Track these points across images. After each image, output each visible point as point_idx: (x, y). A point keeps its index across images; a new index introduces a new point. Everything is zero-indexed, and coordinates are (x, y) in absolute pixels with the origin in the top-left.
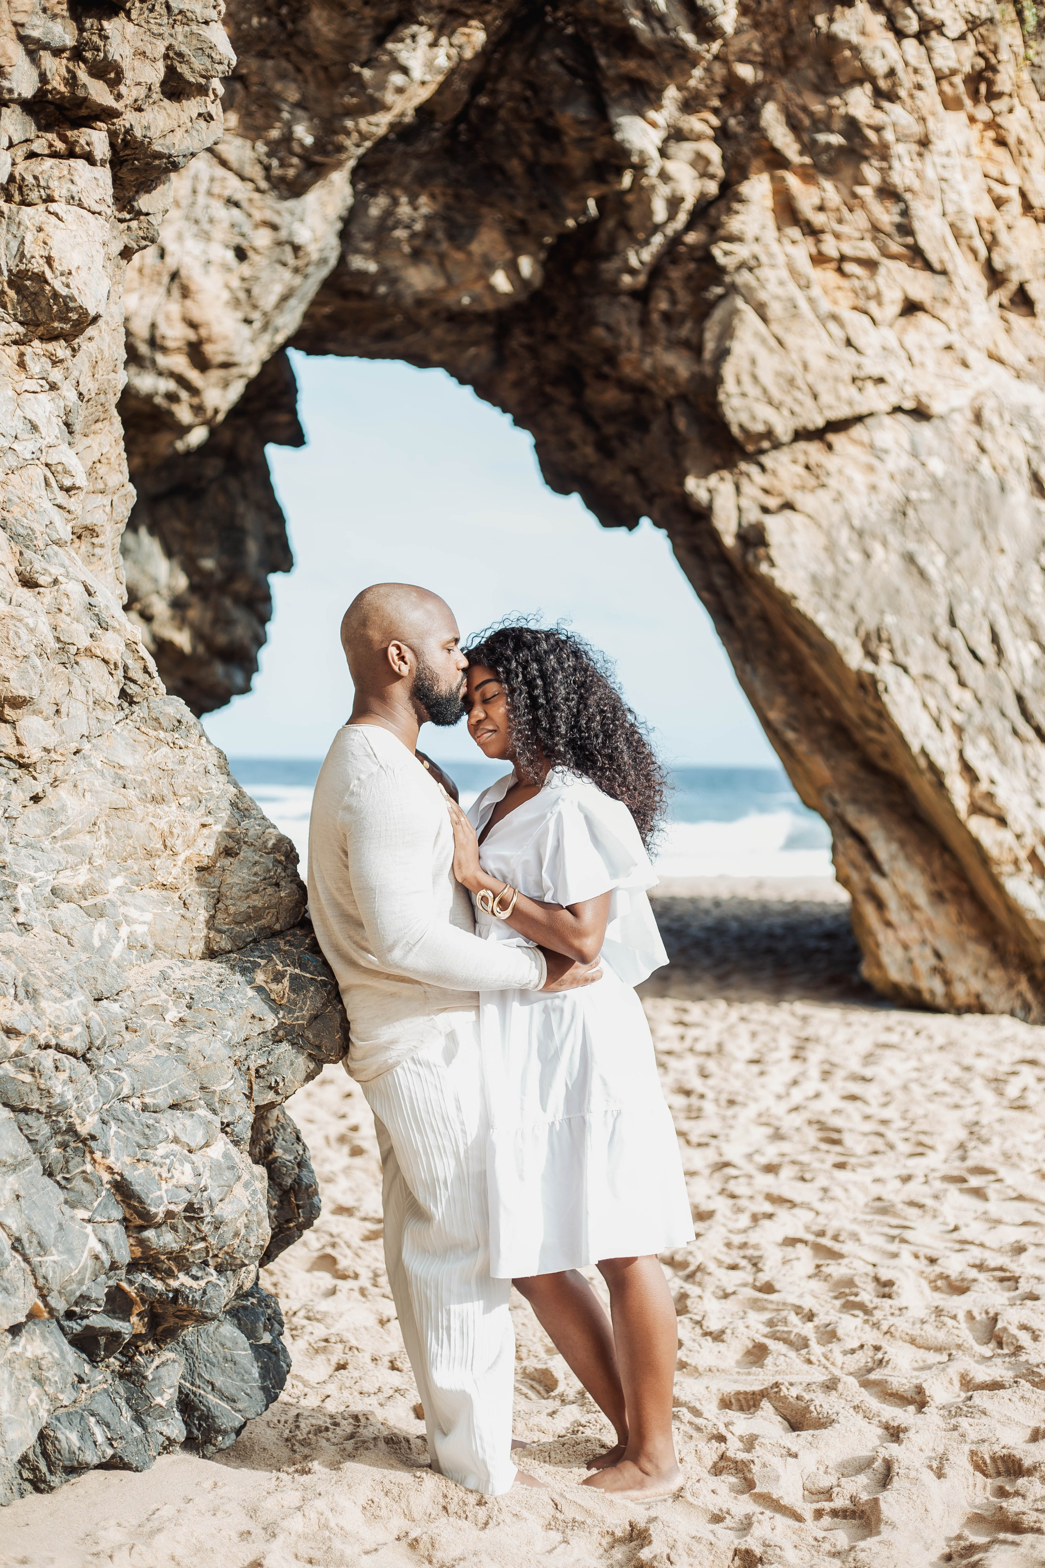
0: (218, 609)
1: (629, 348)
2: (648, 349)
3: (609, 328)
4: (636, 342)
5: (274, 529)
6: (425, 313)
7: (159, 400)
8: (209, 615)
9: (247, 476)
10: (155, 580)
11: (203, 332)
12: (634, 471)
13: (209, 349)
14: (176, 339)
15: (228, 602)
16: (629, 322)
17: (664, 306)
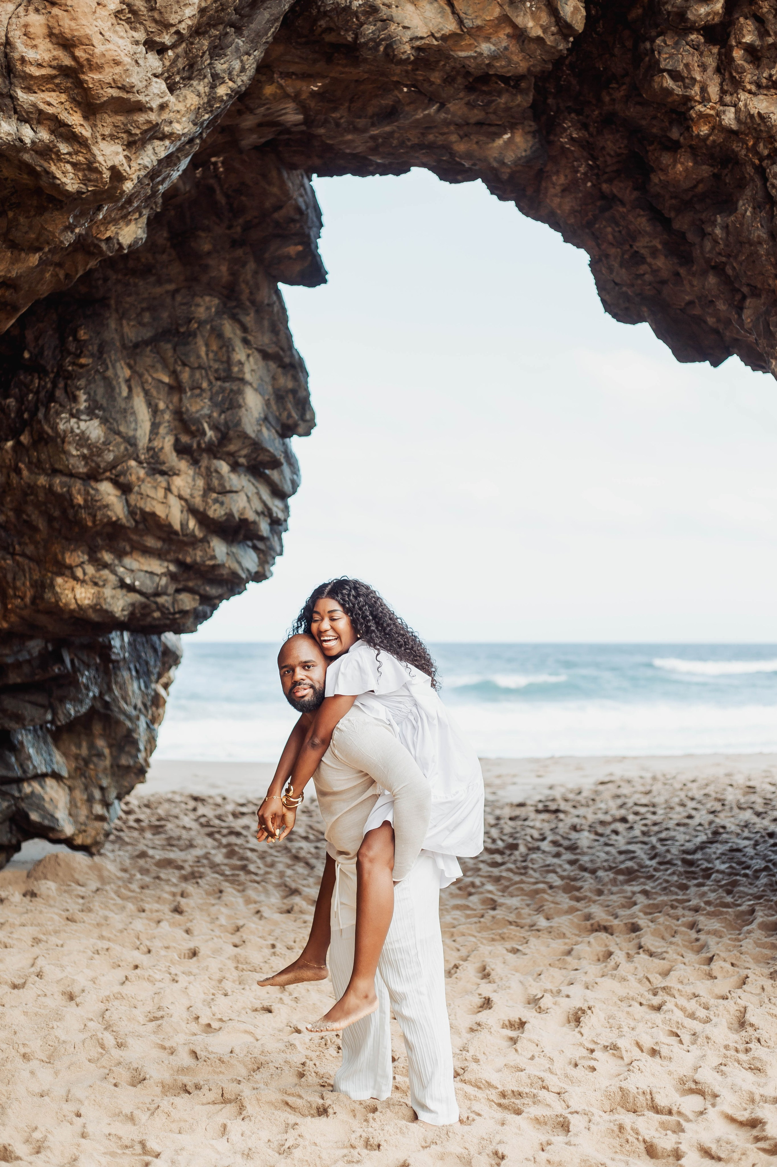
0: (209, 474)
1: (705, 99)
2: (727, 99)
3: (676, 76)
4: (713, 91)
5: (286, 382)
6: (436, 77)
7: (26, 157)
8: (201, 483)
9: (249, 320)
10: (131, 442)
11: (79, 53)
12: (718, 269)
13: (91, 78)
14: (40, 65)
15: (224, 467)
16: (704, 67)
17: (748, 39)
